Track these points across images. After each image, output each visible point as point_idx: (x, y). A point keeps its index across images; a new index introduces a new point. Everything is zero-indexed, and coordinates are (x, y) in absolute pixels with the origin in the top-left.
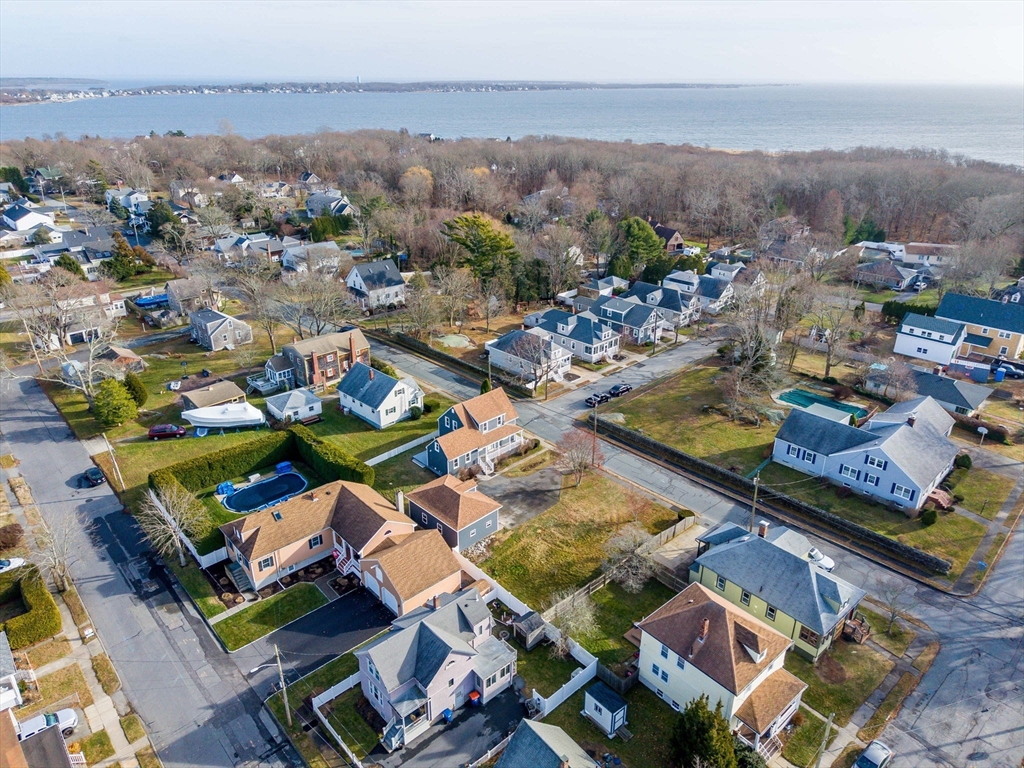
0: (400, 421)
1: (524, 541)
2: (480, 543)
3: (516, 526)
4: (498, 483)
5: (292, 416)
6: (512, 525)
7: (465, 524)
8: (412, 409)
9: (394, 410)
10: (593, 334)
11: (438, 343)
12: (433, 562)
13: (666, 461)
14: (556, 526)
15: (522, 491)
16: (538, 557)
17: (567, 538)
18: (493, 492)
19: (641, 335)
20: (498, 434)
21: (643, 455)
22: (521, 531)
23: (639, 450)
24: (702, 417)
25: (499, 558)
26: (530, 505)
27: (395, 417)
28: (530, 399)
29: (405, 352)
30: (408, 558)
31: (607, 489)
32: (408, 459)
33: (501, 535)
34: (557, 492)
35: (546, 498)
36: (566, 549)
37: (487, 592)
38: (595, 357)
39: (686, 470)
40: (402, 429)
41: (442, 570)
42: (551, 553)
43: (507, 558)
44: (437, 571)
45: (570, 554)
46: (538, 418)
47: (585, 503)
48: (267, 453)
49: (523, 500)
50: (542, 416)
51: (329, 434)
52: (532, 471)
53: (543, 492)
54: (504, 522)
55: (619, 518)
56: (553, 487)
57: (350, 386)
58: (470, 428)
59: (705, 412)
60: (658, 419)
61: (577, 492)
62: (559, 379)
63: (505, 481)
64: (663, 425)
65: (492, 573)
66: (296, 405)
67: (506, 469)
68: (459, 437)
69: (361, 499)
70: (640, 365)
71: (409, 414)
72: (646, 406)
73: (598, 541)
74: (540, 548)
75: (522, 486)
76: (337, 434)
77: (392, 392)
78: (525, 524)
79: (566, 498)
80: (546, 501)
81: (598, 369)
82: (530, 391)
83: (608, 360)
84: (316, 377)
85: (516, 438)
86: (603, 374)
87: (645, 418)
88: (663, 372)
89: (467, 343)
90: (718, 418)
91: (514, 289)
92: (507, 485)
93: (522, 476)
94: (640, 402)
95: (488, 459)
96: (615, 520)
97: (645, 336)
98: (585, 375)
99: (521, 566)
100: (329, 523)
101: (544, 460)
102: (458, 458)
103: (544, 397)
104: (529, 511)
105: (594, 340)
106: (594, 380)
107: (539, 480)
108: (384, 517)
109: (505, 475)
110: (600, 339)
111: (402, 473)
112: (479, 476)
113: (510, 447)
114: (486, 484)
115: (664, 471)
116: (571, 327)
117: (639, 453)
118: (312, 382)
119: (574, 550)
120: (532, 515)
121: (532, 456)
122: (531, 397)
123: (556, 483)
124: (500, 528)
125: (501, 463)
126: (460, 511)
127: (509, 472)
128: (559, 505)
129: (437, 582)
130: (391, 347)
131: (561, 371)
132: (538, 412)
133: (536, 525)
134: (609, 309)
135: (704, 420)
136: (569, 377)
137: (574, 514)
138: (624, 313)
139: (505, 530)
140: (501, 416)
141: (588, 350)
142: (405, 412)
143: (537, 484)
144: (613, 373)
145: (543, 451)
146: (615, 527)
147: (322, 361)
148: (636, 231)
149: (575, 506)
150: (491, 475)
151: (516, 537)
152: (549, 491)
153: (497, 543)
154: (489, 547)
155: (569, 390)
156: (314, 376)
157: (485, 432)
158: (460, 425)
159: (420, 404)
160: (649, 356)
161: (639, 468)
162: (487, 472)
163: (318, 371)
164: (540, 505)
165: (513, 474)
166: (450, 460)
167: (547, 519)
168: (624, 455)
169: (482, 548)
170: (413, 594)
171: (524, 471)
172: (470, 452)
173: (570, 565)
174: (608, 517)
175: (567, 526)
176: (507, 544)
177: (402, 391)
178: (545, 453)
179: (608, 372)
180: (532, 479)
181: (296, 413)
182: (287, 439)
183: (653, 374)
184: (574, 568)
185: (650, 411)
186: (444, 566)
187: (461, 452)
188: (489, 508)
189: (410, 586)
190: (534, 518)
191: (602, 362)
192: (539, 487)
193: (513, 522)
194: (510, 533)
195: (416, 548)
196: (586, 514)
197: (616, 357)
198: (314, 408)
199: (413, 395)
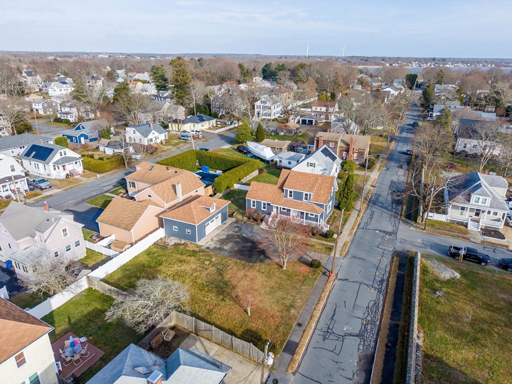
1: (192, 258)
5: (278, 162)
6: (208, 248)
7: (168, 216)
22: (201, 253)
26: (239, 250)
33: (192, 246)
35: (255, 256)
46: (383, 231)
50: (390, 233)
53: (262, 254)
58: (280, 188)
61: (274, 271)
68: (266, 189)
78: (211, 253)
79: (262, 266)
102: (254, 200)
104: (229, 252)
112: (264, 223)
120: (226, 254)
121: (314, 240)
122: (416, 222)
126: (177, 209)
128: (249, 265)
136: (490, 233)
139: (199, 246)
140: (307, 193)
145: (328, 243)
151: (194, 253)
152: (266, 256)
153: (182, 247)
154: (177, 244)
155: (466, 238)
157: (289, 198)
169: (173, 242)
172: (265, 202)
181: (281, 161)
190: (221, 256)
193: (211, 248)
194: (196, 249)
198: (291, 163)
199: (321, 173)
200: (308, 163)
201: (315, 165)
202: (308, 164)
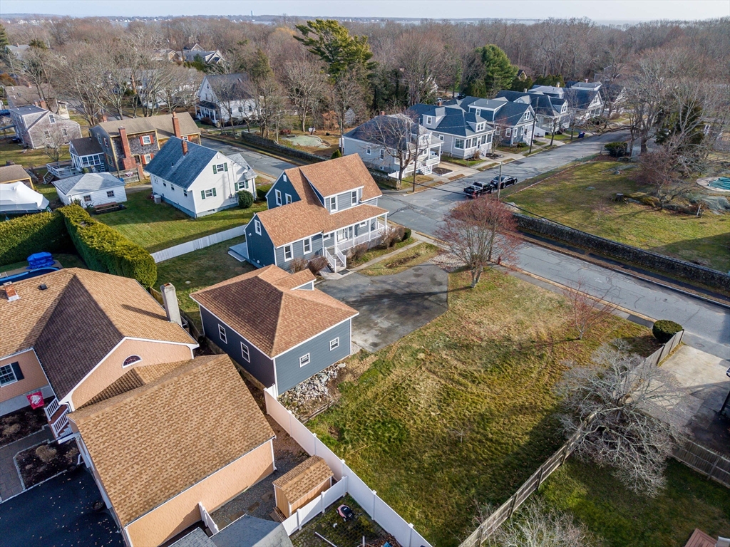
0: (223, 209)
1: (397, 373)
2: (319, 377)
3: (383, 347)
4: (352, 282)
5: (83, 201)
6: (375, 345)
7: (288, 344)
8: (239, 195)
9: (212, 192)
10: (465, 123)
11: (287, 142)
12: (209, 423)
13: (591, 255)
14: (449, 347)
15: (390, 295)
16: (423, 404)
17: (471, 368)
18: (343, 295)
19: (515, 135)
20: (353, 215)
21: (557, 248)
22: (390, 356)
23: (548, 241)
24: (618, 207)
25: (353, 406)
26: (400, 313)
27: (215, 203)
28: (393, 191)
29: (248, 150)
30: (153, 417)
31: (517, 292)
32: (223, 251)
33: (355, 363)
34: (444, 296)
35: (426, 303)
36: (473, 388)
37: (325, 488)
38: (468, 152)
39: (626, 267)
40: (224, 218)
41: (230, 441)
42: (446, 397)
43: (367, 404)
44: (219, 444)
45: (482, 398)
46: (404, 209)
47: (490, 310)
48: (19, 240)
49: (391, 307)
50: (410, 207)
51: (126, 222)
52: (402, 267)
53: (422, 296)
54: (361, 340)
55: (550, 335)
56: (436, 289)
57: (160, 166)
58: (310, 202)
59: (619, 200)
60: (561, 209)
61: (475, 296)
62: (428, 173)
63: (363, 281)
64: (570, 214)
65: (338, 439)
66: (87, 188)
67: (364, 266)
68: (293, 214)
69: (95, 297)
70: (518, 163)
71: (235, 201)
72: (542, 196)
73: (525, 373)
74: (427, 387)
75: (389, 287)
76: (136, 222)
77: (209, 167)
78: (396, 344)
79: (459, 304)
80: (427, 308)
81: (472, 164)
82: (393, 181)
83: (481, 156)
84: (128, 162)
85: (378, 224)
86: (478, 169)
87: (545, 208)
88: (546, 168)
89: (320, 143)
90: (639, 207)
91: (372, 97)
92: (366, 285)
93: (387, 274)
94: (531, 192)
95: (337, 251)
96: (545, 338)
97: (518, 136)
98: (456, 170)
99: (392, 421)
100: (32, 341)
101: (418, 255)
102: (290, 244)
103: (412, 189)
104: (402, 324)
105: (467, 131)
106: (470, 174)
107: (413, 279)
108: (122, 331)
109: (363, 273)
110: (472, 130)
111: (210, 268)
112: (324, 274)
113: (368, 237)
114: (334, 285)
115: (593, 267)
116: (438, 119)
117: (549, 246)
118: (122, 168)
119: (487, 391)
120: (407, 329)
121: (401, 250)
122: (395, 188)
123: (440, 284)
124: (354, 350)
125: (357, 256)
126: (280, 321)
127: (368, 268)
128: (448, 314)
129: (214, 469)
130: (234, 146)
131: (430, 163)
132: (404, 202)
133: (415, 346)
134: (477, 108)
135: (620, 210)
136: (437, 170)
137: (476, 328)
138: (495, 110)
139: (363, 354)
140: (356, 189)
141: (459, 144)
142: (231, 197)
143: (409, 285)
144: (489, 168)
145: (415, 244)
146: (548, 349)
147: (135, 142)
148: (492, 57)
149: (474, 316)
150: (343, 272)
151: (383, 366)
152: (431, 294)
153: (348, 378)
154: (335, 384)
155: (440, 183)
156: (125, 161)
157: (333, 212)
158: (296, 198)
159: (251, 188)
160: (526, 155)
161: (558, 264)
162: (336, 268)
163: (130, 154)
164: (418, 313)
165: (376, 272)
166: (279, 246)
167: (433, 336)
168: (530, 249)
169: (321, 388)
170: (150, 505)
171: (390, 267)
172: (309, 237)
173: (484, 419)
174: (532, 332)
175: (468, 347)
176: (367, 379)
177: (222, 168)
178: (419, 247)
179: (484, 168)
180: (402, 279)
181: (88, 198)
182: (53, 222)
183: (535, 169)
184: (493, 426)
185: (549, 201)
186: (234, 433)
187: (295, 235)
188: (334, 315)
189: (146, 486)
190: (412, 335)
191: (475, 158)
192: (414, 289)
193: (376, 340)
194: (371, 360)
195: (174, 395)
196: (495, 328)
197: (489, 155)
198: (115, 193)
199: (240, 176)
200: (214, 166)
201: (226, 167)
202: (214, 169)
